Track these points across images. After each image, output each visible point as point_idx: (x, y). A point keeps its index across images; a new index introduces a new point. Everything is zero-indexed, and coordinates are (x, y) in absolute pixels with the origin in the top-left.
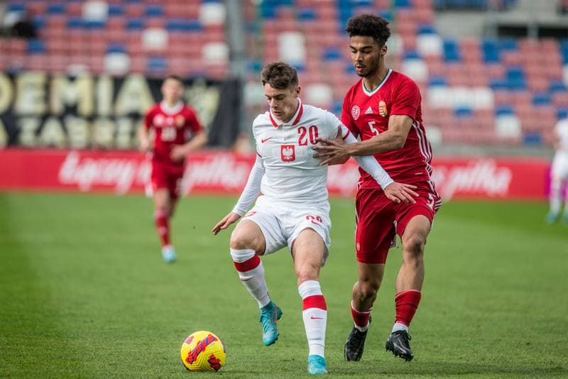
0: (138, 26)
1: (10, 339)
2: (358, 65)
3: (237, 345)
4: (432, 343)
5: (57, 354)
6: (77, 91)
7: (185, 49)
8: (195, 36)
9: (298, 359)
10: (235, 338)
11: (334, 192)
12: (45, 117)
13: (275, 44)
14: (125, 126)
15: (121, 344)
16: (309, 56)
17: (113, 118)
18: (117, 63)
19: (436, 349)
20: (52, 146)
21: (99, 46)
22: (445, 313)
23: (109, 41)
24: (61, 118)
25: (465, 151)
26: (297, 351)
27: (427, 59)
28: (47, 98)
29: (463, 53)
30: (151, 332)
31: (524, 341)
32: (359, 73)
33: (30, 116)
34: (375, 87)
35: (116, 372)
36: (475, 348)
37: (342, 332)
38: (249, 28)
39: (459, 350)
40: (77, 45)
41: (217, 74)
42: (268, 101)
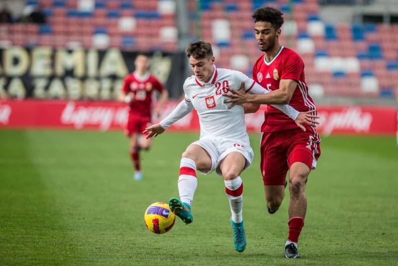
0: (115, 15)
1: (27, 231)
2: (261, 43)
3: (183, 234)
4: (317, 234)
5: (60, 241)
6: (73, 60)
7: (148, 31)
8: (154, 22)
9: (226, 244)
10: (182, 230)
11: (250, 129)
12: (51, 78)
13: (209, 28)
14: (106, 84)
15: (104, 234)
16: (233, 36)
17: (98, 78)
18: (101, 41)
19: (320, 238)
20: (56, 98)
21: (89, 29)
22: (326, 213)
23: (95, 25)
24: (63, 79)
25: (341, 101)
26: (225, 239)
27: (314, 38)
28: (53, 65)
29: (338, 34)
30: (124, 226)
31: (381, 232)
32: (261, 49)
33: (41, 77)
34: (271, 58)
35: (100, 254)
36: (347, 236)
37: (256, 226)
38: (192, 16)
39: (336, 238)
40: (73, 28)
41: (170, 48)
42: (192, 68)
